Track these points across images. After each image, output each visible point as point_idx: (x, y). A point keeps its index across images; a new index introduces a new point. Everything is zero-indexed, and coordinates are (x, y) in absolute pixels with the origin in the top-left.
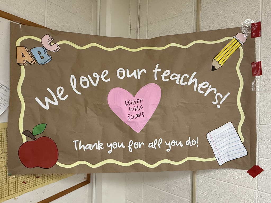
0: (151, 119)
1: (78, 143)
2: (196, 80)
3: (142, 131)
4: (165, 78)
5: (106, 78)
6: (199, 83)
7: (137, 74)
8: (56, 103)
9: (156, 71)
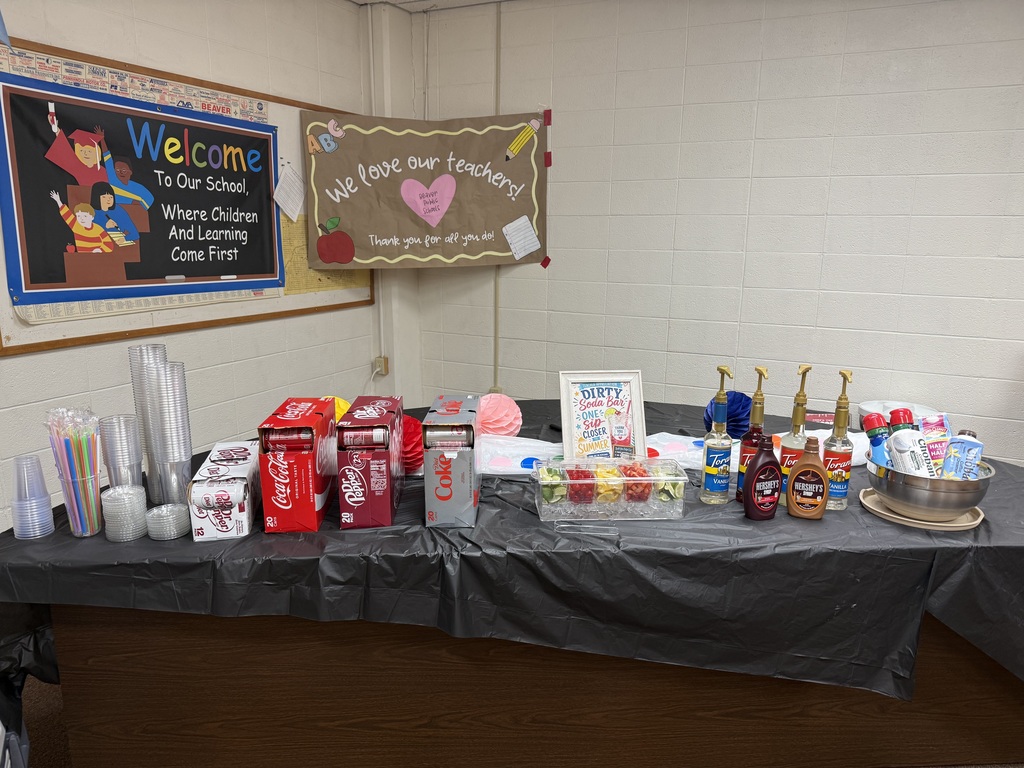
0: (447, 213)
1: (374, 238)
2: (490, 171)
3: (438, 225)
4: (460, 168)
5: (397, 168)
6: (493, 174)
7: (430, 163)
8: (347, 196)
9: (450, 160)
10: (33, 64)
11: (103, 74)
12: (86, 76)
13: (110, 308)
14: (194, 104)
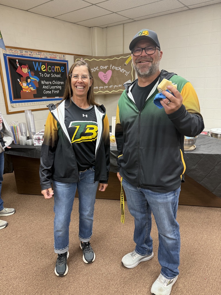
0: (109, 80)
2: (120, 69)
3: (108, 83)
4: (113, 68)
5: (97, 69)
6: (121, 69)
7: (106, 67)
9: (111, 66)
10: (13, 51)
11: (28, 52)
12: (24, 53)
13: (30, 104)
14: (48, 57)
